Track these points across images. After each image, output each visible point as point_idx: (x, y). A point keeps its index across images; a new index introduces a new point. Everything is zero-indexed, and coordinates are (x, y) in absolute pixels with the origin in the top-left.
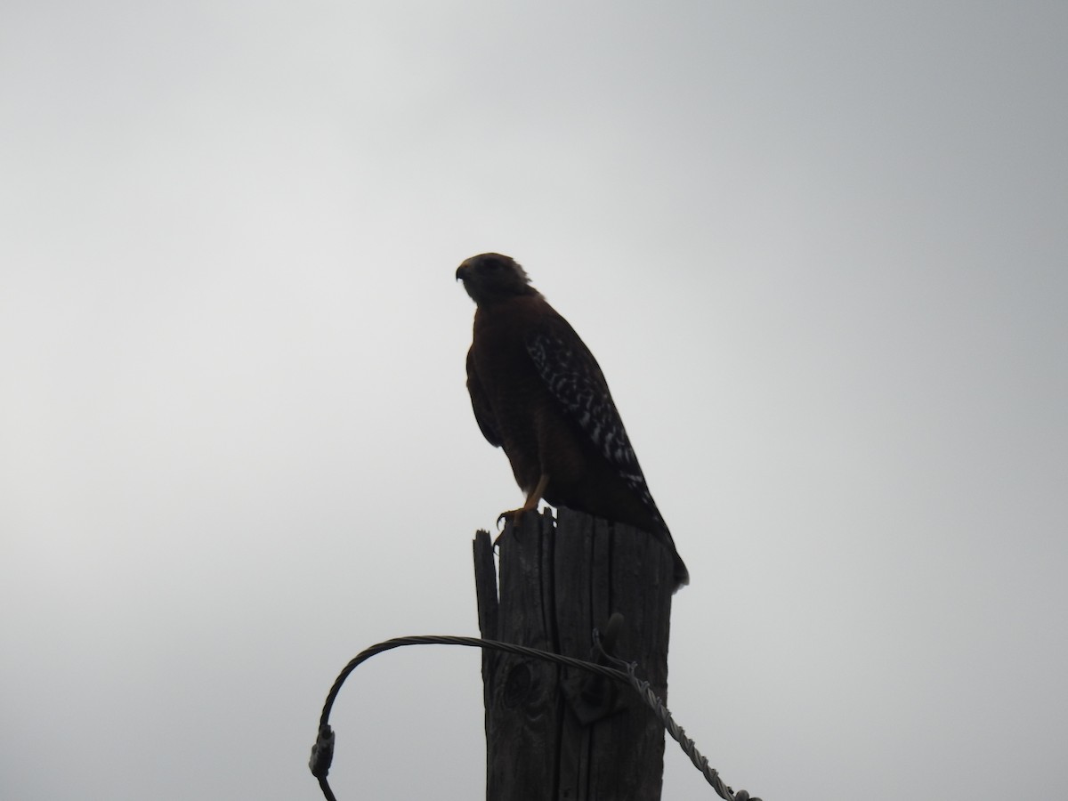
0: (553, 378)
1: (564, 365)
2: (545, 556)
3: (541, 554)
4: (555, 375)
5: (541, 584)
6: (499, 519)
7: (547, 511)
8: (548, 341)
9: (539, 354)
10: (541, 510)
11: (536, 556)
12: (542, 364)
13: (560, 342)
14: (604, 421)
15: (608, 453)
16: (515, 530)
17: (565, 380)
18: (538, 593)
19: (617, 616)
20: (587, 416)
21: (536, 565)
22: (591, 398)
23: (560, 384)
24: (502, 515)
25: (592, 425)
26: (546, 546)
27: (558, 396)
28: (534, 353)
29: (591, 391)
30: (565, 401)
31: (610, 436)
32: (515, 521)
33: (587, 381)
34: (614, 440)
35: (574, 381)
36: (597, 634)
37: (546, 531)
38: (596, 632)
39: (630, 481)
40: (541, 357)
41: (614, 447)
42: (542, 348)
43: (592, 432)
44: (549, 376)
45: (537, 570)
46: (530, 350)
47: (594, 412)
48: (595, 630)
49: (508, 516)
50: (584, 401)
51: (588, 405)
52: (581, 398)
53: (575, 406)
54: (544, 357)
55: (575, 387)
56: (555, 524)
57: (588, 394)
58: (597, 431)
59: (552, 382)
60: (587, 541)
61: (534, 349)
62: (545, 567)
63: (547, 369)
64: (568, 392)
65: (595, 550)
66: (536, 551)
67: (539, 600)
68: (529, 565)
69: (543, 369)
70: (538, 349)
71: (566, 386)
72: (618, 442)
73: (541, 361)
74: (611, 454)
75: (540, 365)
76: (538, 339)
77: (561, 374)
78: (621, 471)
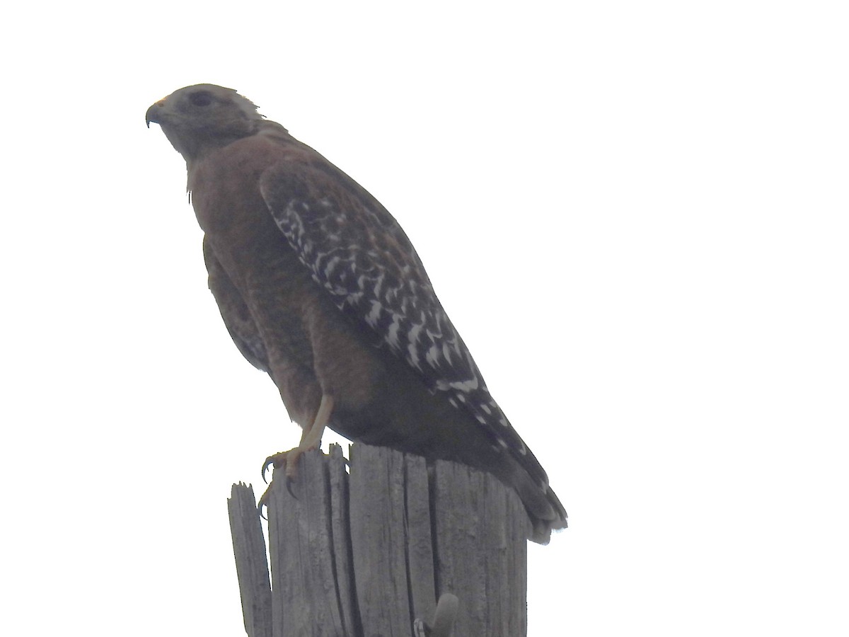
0: (318, 261)
1: (333, 237)
2: (336, 516)
3: (330, 513)
4: (320, 255)
5: (333, 556)
6: (265, 467)
7: (335, 448)
8: (306, 206)
9: (293, 227)
10: (325, 449)
11: (323, 517)
12: (299, 242)
13: (326, 203)
14: (403, 308)
15: (414, 358)
16: (290, 480)
17: (336, 259)
18: (329, 571)
19: (447, 597)
20: (376, 308)
21: (324, 530)
22: (380, 279)
23: (330, 267)
24: (269, 461)
25: (385, 320)
26: (336, 501)
27: (328, 285)
28: (287, 228)
29: (381, 267)
30: (341, 291)
32: (289, 468)
33: (372, 254)
34: (423, 335)
35: (353, 258)
36: (421, 627)
37: (336, 479)
38: (419, 623)
39: (453, 393)
40: (296, 231)
41: (424, 344)
42: (298, 217)
44: (311, 257)
45: (326, 538)
46: (279, 223)
47: (388, 298)
48: (416, 621)
49: (278, 461)
50: (369, 287)
51: (377, 290)
52: (366, 282)
53: (356, 296)
54: (302, 231)
55: (354, 266)
56: (348, 469)
57: (375, 274)
58: (394, 329)
59: (316, 266)
60: (397, 490)
61: (286, 221)
62: (338, 533)
63: (307, 249)
64: (343, 277)
65: (409, 503)
66: (323, 509)
67: (331, 582)
68: (313, 531)
69: (301, 249)
70: (292, 220)
71: (340, 268)
72: (430, 335)
73: (297, 237)
74: (419, 358)
75: (296, 243)
76: (291, 204)
77: (329, 252)
78: (438, 382)
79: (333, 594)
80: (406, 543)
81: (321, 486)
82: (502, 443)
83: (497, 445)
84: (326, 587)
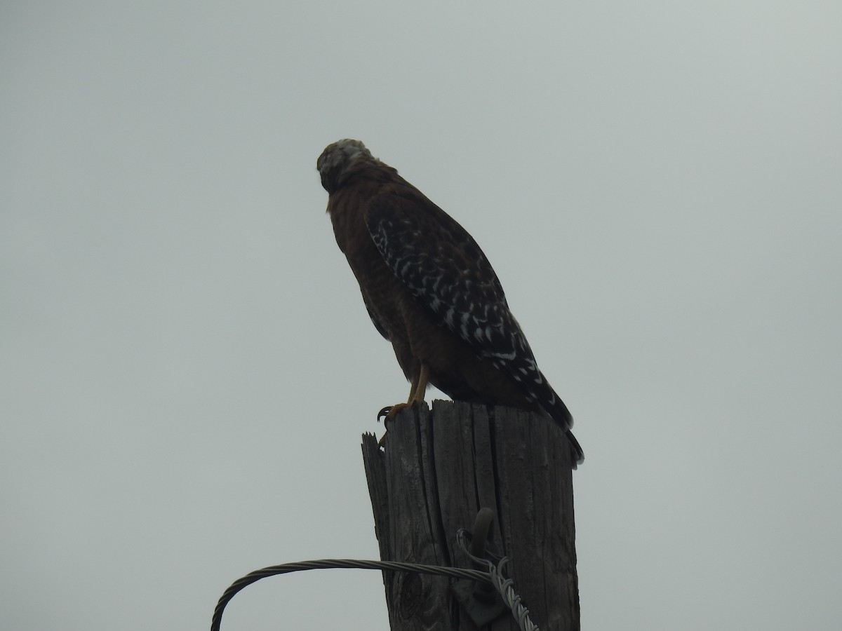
0: (397, 264)
1: (408, 247)
2: (425, 453)
3: (420, 451)
5: (424, 483)
8: (391, 224)
9: (382, 240)
11: (416, 455)
12: (385, 250)
13: (407, 222)
14: (454, 300)
15: (465, 334)
17: (409, 263)
18: (421, 494)
20: (437, 299)
21: (417, 464)
22: (439, 278)
23: (405, 268)
25: (443, 309)
26: (424, 443)
27: (404, 281)
28: (378, 240)
29: (442, 270)
31: (466, 316)
33: (437, 260)
34: (470, 320)
35: (421, 262)
39: (497, 360)
40: (383, 243)
41: (472, 326)
42: (384, 232)
43: (445, 315)
44: (393, 262)
45: (418, 469)
46: (373, 237)
47: (442, 292)
50: (430, 284)
51: (435, 287)
52: (428, 281)
53: (423, 290)
54: (386, 243)
55: (420, 269)
57: (436, 274)
58: (450, 314)
59: (395, 268)
60: (467, 431)
61: (378, 236)
62: (427, 466)
63: (390, 256)
64: (411, 276)
65: (476, 439)
66: (416, 449)
67: (422, 501)
68: (409, 465)
69: (386, 256)
70: (382, 236)
71: (411, 269)
72: (476, 320)
73: (384, 247)
74: (469, 334)
75: (383, 251)
76: (381, 223)
77: (404, 258)
78: (483, 351)
79: (424, 510)
80: (475, 469)
81: (414, 433)
82: (533, 395)
83: (530, 396)
84: (420, 506)
